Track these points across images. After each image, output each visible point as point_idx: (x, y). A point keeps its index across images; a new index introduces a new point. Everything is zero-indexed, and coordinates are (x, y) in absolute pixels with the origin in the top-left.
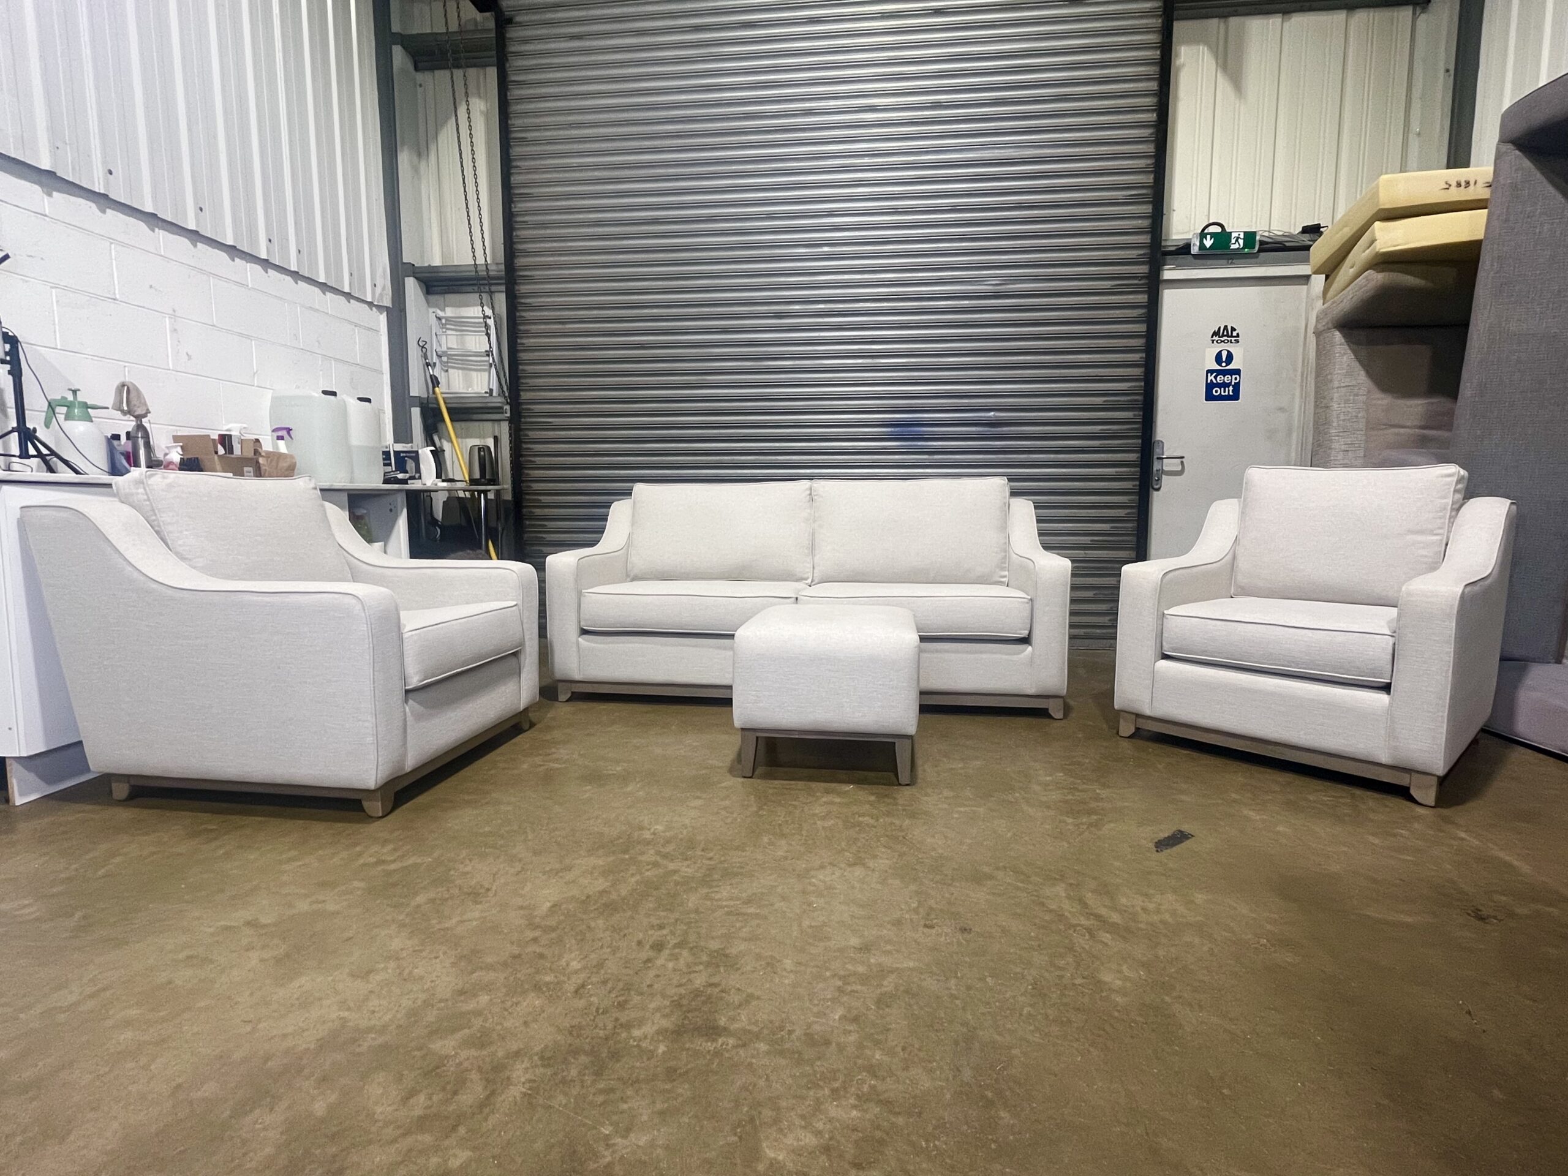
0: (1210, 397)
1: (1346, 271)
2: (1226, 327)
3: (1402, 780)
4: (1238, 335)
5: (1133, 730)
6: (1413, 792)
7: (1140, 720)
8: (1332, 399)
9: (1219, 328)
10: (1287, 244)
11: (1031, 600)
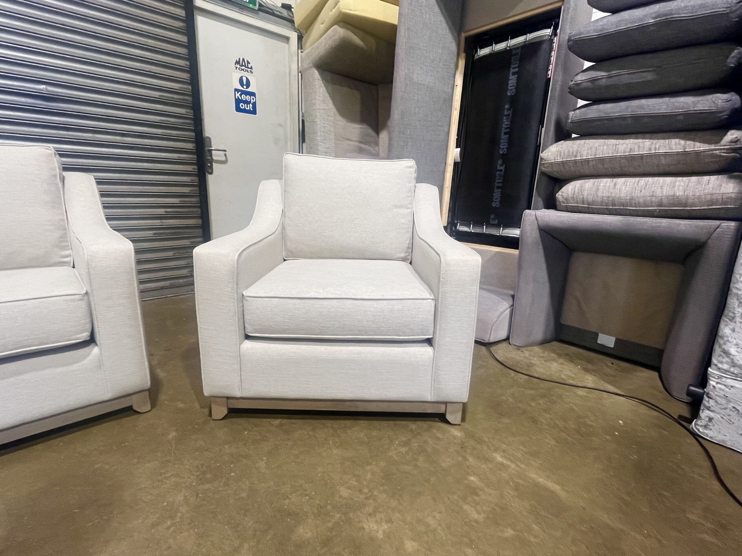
0: (238, 109)
1: (319, 27)
2: (243, 60)
3: (441, 409)
4: (251, 66)
5: (225, 412)
6: (449, 417)
7: (230, 401)
8: (316, 117)
9: (239, 59)
10: (275, 12)
11: (87, 293)
